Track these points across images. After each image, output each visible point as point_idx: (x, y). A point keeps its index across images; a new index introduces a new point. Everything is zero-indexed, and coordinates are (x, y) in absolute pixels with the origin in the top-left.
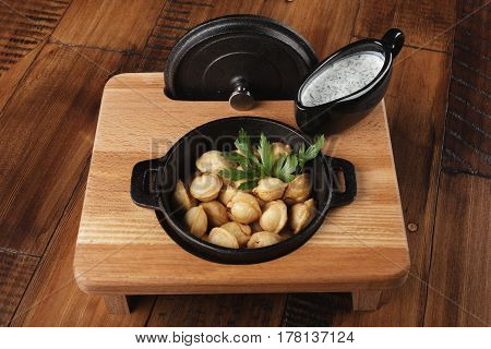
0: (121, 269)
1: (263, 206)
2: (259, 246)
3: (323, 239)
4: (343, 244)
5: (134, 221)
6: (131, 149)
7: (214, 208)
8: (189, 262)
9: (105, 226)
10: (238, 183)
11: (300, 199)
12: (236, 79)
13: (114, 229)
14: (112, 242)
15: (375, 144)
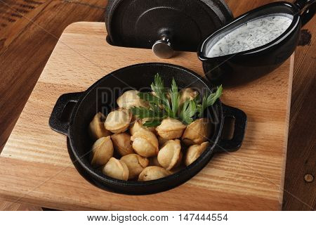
0: (24, 183)
1: (161, 144)
2: (147, 179)
3: (202, 181)
4: (220, 188)
5: (48, 143)
6: (66, 82)
7: (121, 140)
8: (80, 186)
9: (25, 144)
10: (145, 120)
11: (196, 140)
12: (162, 30)
13: (31, 148)
14: (25, 158)
15: (274, 98)
